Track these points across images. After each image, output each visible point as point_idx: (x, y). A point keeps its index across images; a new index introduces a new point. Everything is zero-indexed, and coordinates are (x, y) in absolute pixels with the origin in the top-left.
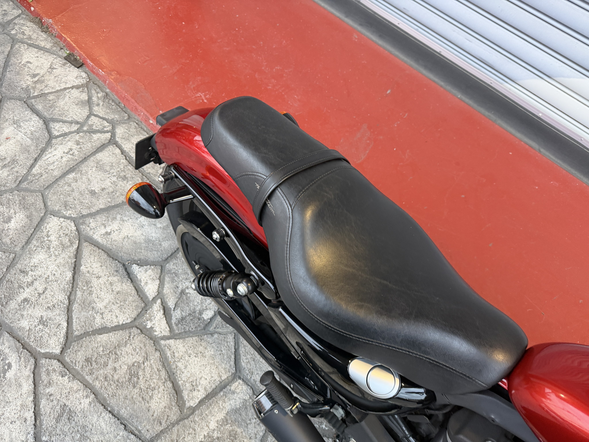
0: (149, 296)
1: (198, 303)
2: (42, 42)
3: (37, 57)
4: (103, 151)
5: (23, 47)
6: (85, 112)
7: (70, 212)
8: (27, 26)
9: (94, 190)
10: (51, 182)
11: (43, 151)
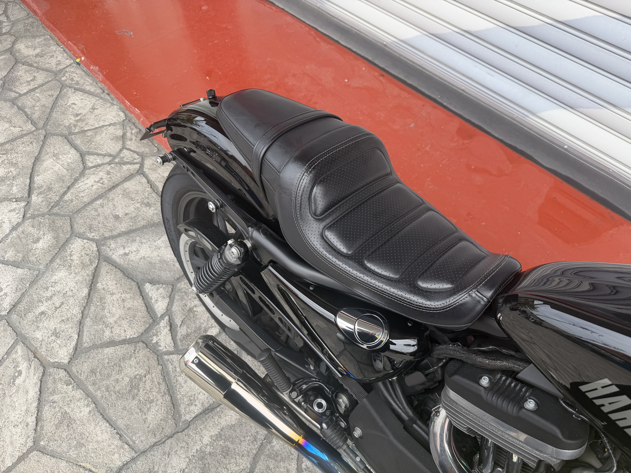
0: (157, 312)
1: (204, 321)
2: (88, 86)
3: (82, 99)
4: (131, 181)
5: (70, 91)
6: (119, 145)
7: (94, 234)
8: (76, 74)
9: (118, 215)
10: (80, 208)
11: (76, 180)
